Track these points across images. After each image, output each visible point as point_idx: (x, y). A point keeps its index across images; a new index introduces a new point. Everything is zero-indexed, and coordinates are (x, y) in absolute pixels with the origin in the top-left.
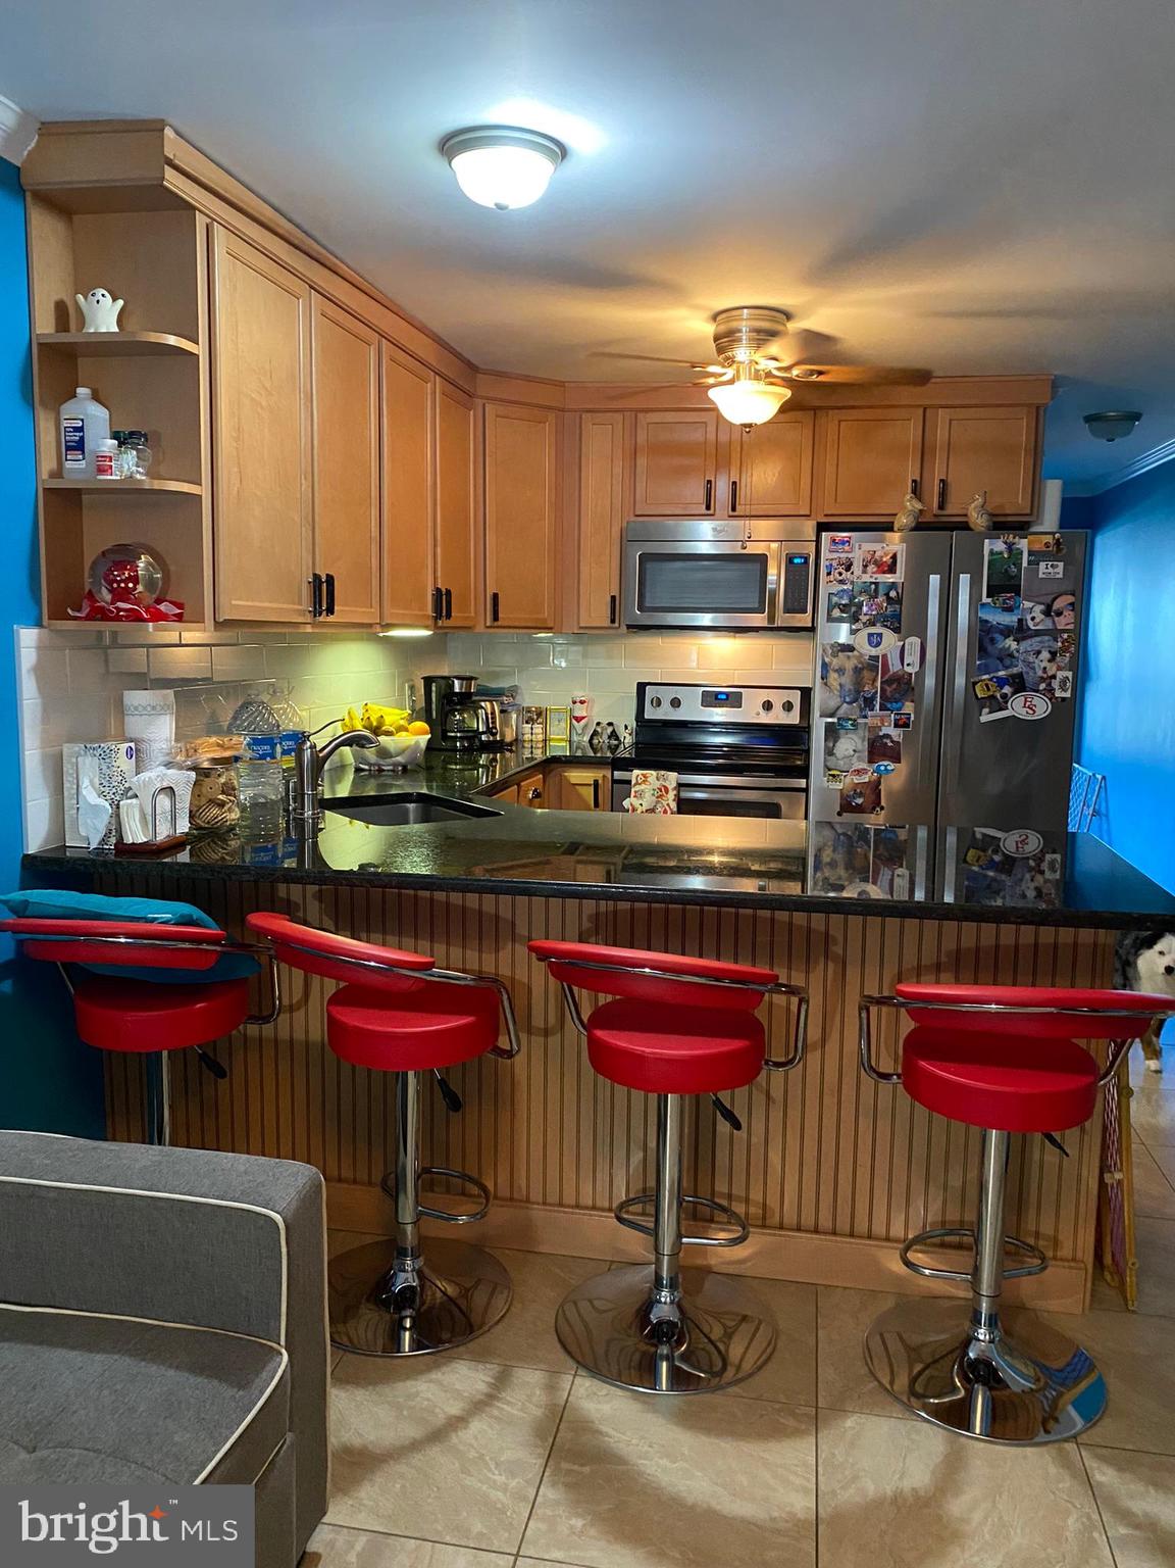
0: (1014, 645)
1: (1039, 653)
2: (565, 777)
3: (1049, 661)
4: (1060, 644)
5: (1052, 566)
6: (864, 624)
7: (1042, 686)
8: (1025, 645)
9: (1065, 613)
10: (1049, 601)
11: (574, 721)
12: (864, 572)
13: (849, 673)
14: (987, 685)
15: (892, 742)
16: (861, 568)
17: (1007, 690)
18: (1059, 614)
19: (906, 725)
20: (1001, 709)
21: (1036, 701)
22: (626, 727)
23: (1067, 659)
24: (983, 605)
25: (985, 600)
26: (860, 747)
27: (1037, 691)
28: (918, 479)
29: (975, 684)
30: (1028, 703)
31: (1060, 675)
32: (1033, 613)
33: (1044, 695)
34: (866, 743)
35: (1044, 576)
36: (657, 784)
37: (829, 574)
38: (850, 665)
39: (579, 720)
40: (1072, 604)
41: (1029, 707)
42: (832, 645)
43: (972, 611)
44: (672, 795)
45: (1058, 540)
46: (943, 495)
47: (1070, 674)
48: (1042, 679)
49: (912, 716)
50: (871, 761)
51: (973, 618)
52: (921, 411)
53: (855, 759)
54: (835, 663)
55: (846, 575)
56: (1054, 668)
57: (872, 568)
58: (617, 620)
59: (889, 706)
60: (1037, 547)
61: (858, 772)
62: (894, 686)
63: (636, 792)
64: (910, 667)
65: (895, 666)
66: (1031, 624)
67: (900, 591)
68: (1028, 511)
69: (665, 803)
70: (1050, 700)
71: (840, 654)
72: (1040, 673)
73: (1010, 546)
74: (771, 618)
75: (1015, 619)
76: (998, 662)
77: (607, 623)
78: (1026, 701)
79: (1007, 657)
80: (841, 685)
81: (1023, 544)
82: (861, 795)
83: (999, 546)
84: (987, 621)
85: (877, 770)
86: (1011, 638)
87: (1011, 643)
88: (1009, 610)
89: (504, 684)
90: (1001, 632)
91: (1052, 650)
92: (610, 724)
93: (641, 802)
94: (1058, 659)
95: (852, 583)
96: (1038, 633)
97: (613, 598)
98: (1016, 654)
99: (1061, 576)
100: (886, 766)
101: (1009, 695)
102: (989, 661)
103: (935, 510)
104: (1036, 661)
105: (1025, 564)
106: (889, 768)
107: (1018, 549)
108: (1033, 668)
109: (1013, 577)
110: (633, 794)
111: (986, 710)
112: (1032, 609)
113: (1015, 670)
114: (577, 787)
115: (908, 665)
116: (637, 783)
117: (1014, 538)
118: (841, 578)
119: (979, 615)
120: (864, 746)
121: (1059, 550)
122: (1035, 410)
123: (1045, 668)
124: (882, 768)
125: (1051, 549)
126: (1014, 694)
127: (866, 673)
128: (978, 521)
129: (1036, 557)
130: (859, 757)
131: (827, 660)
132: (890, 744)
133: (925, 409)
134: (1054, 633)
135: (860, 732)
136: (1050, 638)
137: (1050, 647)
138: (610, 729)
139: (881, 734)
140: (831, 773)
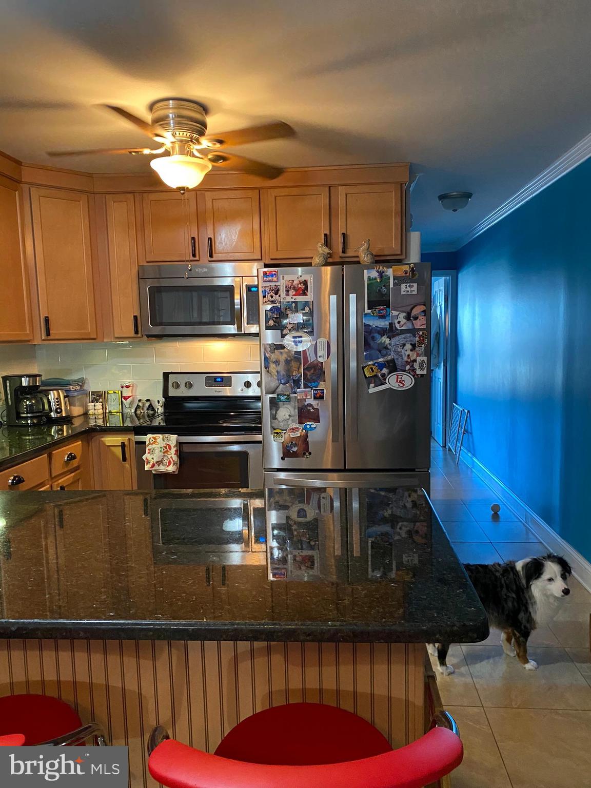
0: (388, 341)
1: (404, 345)
2: (102, 441)
3: (411, 350)
4: (417, 339)
5: (409, 286)
6: (290, 330)
7: (408, 367)
8: (395, 340)
9: (419, 318)
10: (409, 309)
11: (123, 399)
12: (287, 295)
13: (282, 363)
14: (372, 369)
15: (313, 408)
16: (285, 293)
17: (385, 371)
18: (416, 318)
19: (322, 397)
20: (382, 384)
21: (404, 377)
22: (159, 402)
23: (423, 349)
24: (366, 315)
25: (367, 311)
26: (293, 413)
27: (405, 371)
28: (328, 233)
29: (363, 368)
30: (399, 379)
31: (419, 359)
32: (399, 319)
33: (409, 373)
34: (297, 411)
35: (404, 293)
36: (163, 444)
37: (264, 297)
38: (282, 358)
39: (126, 398)
40: (424, 311)
41: (400, 382)
42: (270, 345)
43: (359, 320)
44: (173, 450)
45: (413, 268)
46: (345, 243)
47: (425, 359)
48: (407, 363)
49: (325, 391)
50: (300, 422)
51: (359, 324)
52: (327, 189)
53: (290, 422)
54: (273, 357)
55: (276, 297)
56: (415, 355)
57: (292, 292)
58: (140, 332)
59: (309, 385)
60: (400, 274)
61: (293, 430)
62: (312, 371)
63: (149, 450)
64: (322, 358)
65: (311, 358)
66: (397, 326)
67: (311, 307)
68: (399, 252)
69: (169, 456)
70: (413, 376)
71: (276, 351)
72: (405, 359)
73: (381, 274)
74: (239, 328)
75: (387, 323)
76: (378, 352)
77: (133, 334)
78: (397, 378)
79: (383, 350)
80: (277, 372)
81: (390, 272)
82: (296, 445)
83: (374, 274)
84: (369, 326)
85: (305, 428)
86: (386, 336)
87: (385, 340)
88: (383, 317)
89: (75, 377)
90: (379, 333)
91: (413, 343)
92: (148, 400)
93: (152, 456)
94: (417, 349)
95: (280, 302)
96: (403, 332)
97: (135, 317)
98: (389, 347)
99: (415, 293)
100: (310, 425)
101: (386, 375)
102: (373, 352)
103: (341, 254)
104: (403, 351)
105: (391, 286)
106: (312, 426)
107: (387, 275)
108: (401, 356)
109: (384, 295)
110: (147, 451)
111: (372, 385)
112: (398, 315)
113: (389, 358)
114: (112, 448)
115: (320, 357)
116: (150, 444)
117: (383, 268)
118: (272, 299)
119: (364, 322)
120: (295, 413)
121: (413, 275)
122: (399, 186)
123: (409, 355)
124: (308, 427)
125: (408, 275)
126: (389, 373)
127: (293, 364)
128: (365, 258)
129: (399, 280)
130: (292, 420)
131: (267, 355)
132: (312, 410)
133: (330, 187)
134: (413, 331)
135: (292, 403)
136: (412, 335)
137: (411, 341)
138: (148, 404)
139: (306, 404)
140: (275, 431)
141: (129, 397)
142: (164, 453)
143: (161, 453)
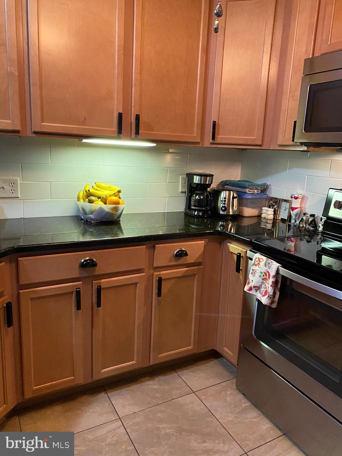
22: (321, 219)
36: (265, 269)
39: (293, 209)
69: (267, 286)
92: (312, 215)
110: (251, 270)
116: (254, 264)
138: (311, 219)
141: (296, 208)
142: (263, 279)
143: (260, 278)
